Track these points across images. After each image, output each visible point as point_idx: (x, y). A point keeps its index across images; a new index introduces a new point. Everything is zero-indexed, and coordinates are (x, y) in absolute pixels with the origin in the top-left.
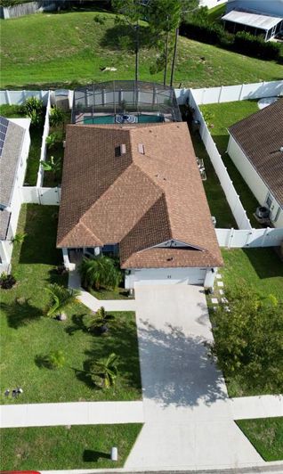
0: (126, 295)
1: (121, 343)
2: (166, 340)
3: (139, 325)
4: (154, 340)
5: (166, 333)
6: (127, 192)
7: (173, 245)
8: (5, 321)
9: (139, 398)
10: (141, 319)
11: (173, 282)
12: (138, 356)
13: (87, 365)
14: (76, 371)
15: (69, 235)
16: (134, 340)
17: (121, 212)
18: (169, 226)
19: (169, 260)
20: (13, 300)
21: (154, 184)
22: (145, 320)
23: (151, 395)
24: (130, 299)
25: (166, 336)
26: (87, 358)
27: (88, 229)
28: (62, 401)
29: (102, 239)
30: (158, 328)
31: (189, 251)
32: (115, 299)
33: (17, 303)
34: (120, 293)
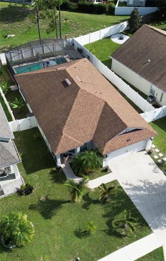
0: (106, 171)
1: (120, 202)
2: (144, 190)
3: (124, 187)
4: (138, 193)
5: (142, 186)
6: (84, 107)
7: (127, 131)
8: (40, 216)
9: (151, 232)
10: (123, 183)
12: (135, 206)
13: (109, 223)
14: (105, 231)
15: (60, 145)
16: (127, 197)
17: (85, 120)
18: (121, 120)
19: (128, 141)
20: (37, 200)
21: (97, 98)
22: (125, 182)
23: (156, 227)
24: (110, 172)
25: (142, 188)
27: (70, 137)
28: (108, 254)
29: (81, 141)
30: (136, 185)
31: (137, 132)
32: (100, 176)
33: (41, 202)
34: (102, 171)
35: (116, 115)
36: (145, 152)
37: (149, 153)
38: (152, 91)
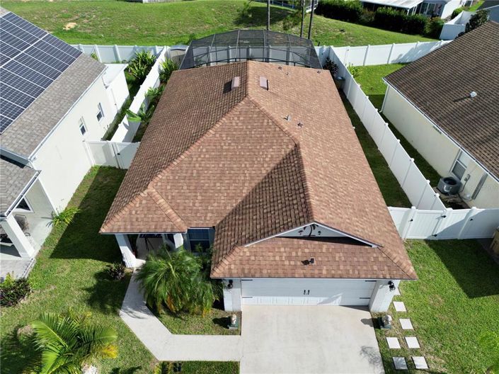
0: (224, 324)
6: (237, 141)
7: (315, 233)
11: (313, 301)
15: (125, 212)
17: (223, 173)
18: (306, 197)
19: (306, 263)
21: (281, 129)
24: (233, 333)
27: (162, 201)
29: (185, 220)
31: (346, 246)
32: (204, 332)
34: (216, 321)
36: (367, 315)
37: (378, 323)
38: (457, 168)
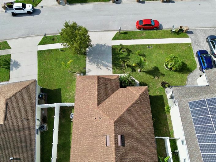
1: (118, 62)
2: (103, 63)
3: (111, 69)
4: (107, 63)
5: (102, 66)
9: (113, 46)
10: (111, 71)
12: (112, 58)
13: (128, 55)
14: (132, 53)
16: (114, 63)
20: (160, 78)
22: (109, 71)
23: (109, 47)
25: (103, 65)
26: (129, 57)
28: (135, 45)
30: (105, 68)
33: (158, 76)
35: (98, 90)
